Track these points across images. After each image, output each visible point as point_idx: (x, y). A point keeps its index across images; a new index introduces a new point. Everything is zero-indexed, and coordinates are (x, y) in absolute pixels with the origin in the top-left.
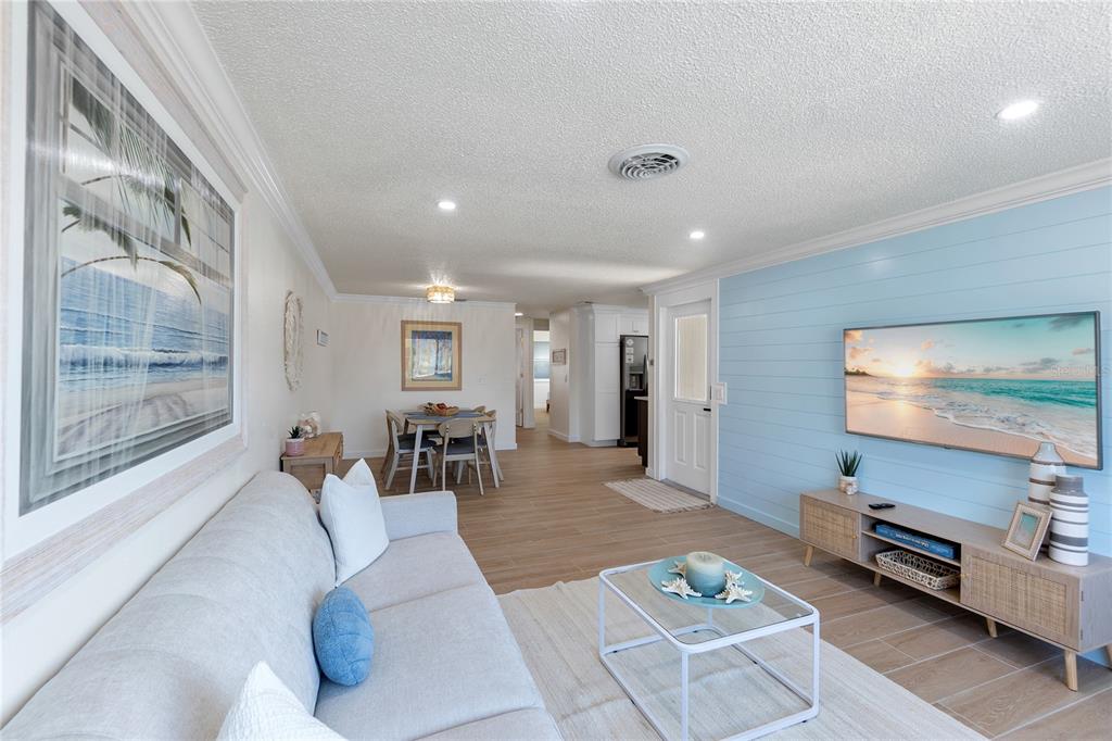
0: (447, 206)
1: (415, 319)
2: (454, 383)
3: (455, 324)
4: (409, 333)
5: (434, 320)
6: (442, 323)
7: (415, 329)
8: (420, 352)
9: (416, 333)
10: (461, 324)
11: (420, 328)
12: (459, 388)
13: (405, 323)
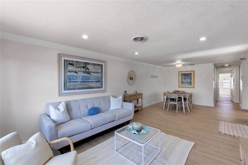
0: (137, 53)
1: (182, 71)
2: (192, 86)
3: (192, 71)
4: (180, 74)
5: (187, 70)
6: (189, 71)
7: (182, 73)
8: (183, 78)
9: (182, 74)
10: (194, 71)
11: (183, 73)
12: (194, 87)
13: (179, 72)
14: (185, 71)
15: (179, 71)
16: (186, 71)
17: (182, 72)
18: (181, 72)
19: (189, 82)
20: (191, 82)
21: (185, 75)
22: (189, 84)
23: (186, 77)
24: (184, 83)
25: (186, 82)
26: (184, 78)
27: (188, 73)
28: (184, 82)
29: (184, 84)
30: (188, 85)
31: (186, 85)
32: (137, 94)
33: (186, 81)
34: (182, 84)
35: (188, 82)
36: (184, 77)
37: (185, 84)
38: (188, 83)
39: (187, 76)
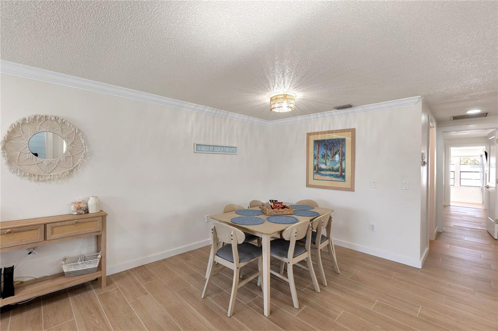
1: (316, 131)
2: (348, 183)
3: (349, 130)
4: (312, 143)
5: (331, 129)
6: (336, 131)
7: (316, 139)
8: (320, 156)
9: (317, 142)
10: (353, 131)
11: (320, 137)
12: (352, 189)
13: (309, 135)
14: (325, 133)
15: (309, 132)
16: (329, 132)
17: (318, 133)
18: (314, 134)
19: (338, 170)
20: (343, 171)
21: (325, 145)
22: (337, 176)
23: (329, 153)
24: (322, 172)
25: (329, 170)
26: (323, 156)
27: (335, 136)
28: (323, 170)
29: (323, 175)
30: (334, 179)
31: (328, 178)
32: (87, 216)
33: (328, 164)
34: (317, 176)
35: (333, 170)
36: (323, 151)
37: (326, 175)
38: (334, 173)
39: (330, 150)
